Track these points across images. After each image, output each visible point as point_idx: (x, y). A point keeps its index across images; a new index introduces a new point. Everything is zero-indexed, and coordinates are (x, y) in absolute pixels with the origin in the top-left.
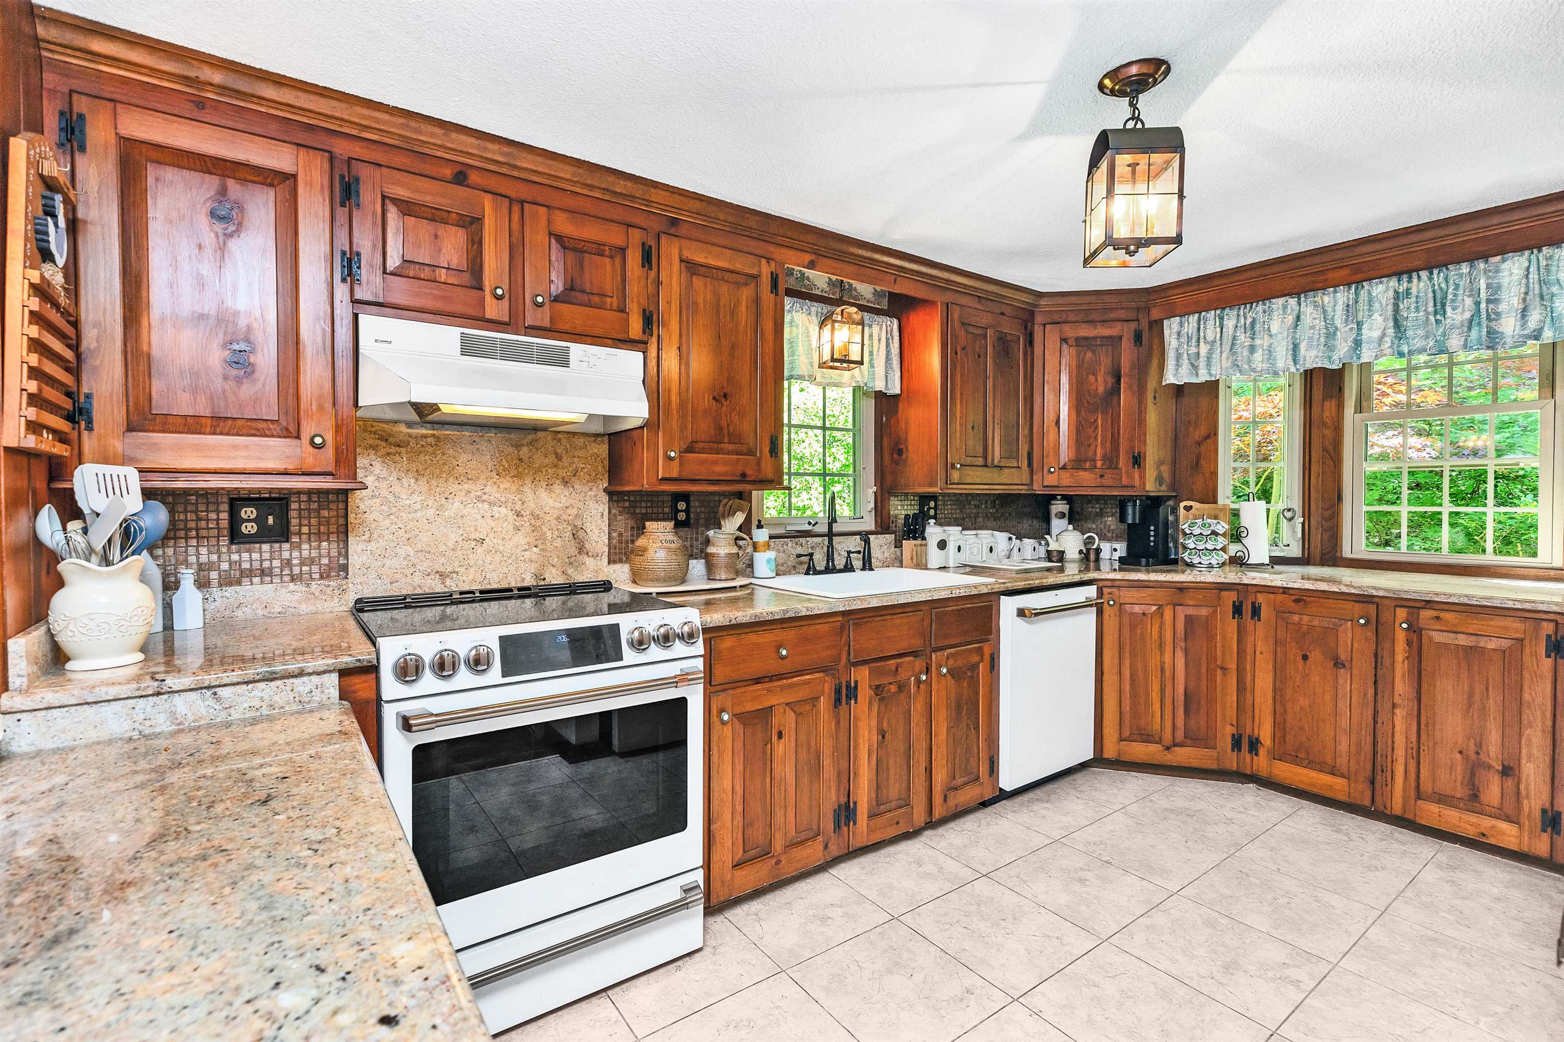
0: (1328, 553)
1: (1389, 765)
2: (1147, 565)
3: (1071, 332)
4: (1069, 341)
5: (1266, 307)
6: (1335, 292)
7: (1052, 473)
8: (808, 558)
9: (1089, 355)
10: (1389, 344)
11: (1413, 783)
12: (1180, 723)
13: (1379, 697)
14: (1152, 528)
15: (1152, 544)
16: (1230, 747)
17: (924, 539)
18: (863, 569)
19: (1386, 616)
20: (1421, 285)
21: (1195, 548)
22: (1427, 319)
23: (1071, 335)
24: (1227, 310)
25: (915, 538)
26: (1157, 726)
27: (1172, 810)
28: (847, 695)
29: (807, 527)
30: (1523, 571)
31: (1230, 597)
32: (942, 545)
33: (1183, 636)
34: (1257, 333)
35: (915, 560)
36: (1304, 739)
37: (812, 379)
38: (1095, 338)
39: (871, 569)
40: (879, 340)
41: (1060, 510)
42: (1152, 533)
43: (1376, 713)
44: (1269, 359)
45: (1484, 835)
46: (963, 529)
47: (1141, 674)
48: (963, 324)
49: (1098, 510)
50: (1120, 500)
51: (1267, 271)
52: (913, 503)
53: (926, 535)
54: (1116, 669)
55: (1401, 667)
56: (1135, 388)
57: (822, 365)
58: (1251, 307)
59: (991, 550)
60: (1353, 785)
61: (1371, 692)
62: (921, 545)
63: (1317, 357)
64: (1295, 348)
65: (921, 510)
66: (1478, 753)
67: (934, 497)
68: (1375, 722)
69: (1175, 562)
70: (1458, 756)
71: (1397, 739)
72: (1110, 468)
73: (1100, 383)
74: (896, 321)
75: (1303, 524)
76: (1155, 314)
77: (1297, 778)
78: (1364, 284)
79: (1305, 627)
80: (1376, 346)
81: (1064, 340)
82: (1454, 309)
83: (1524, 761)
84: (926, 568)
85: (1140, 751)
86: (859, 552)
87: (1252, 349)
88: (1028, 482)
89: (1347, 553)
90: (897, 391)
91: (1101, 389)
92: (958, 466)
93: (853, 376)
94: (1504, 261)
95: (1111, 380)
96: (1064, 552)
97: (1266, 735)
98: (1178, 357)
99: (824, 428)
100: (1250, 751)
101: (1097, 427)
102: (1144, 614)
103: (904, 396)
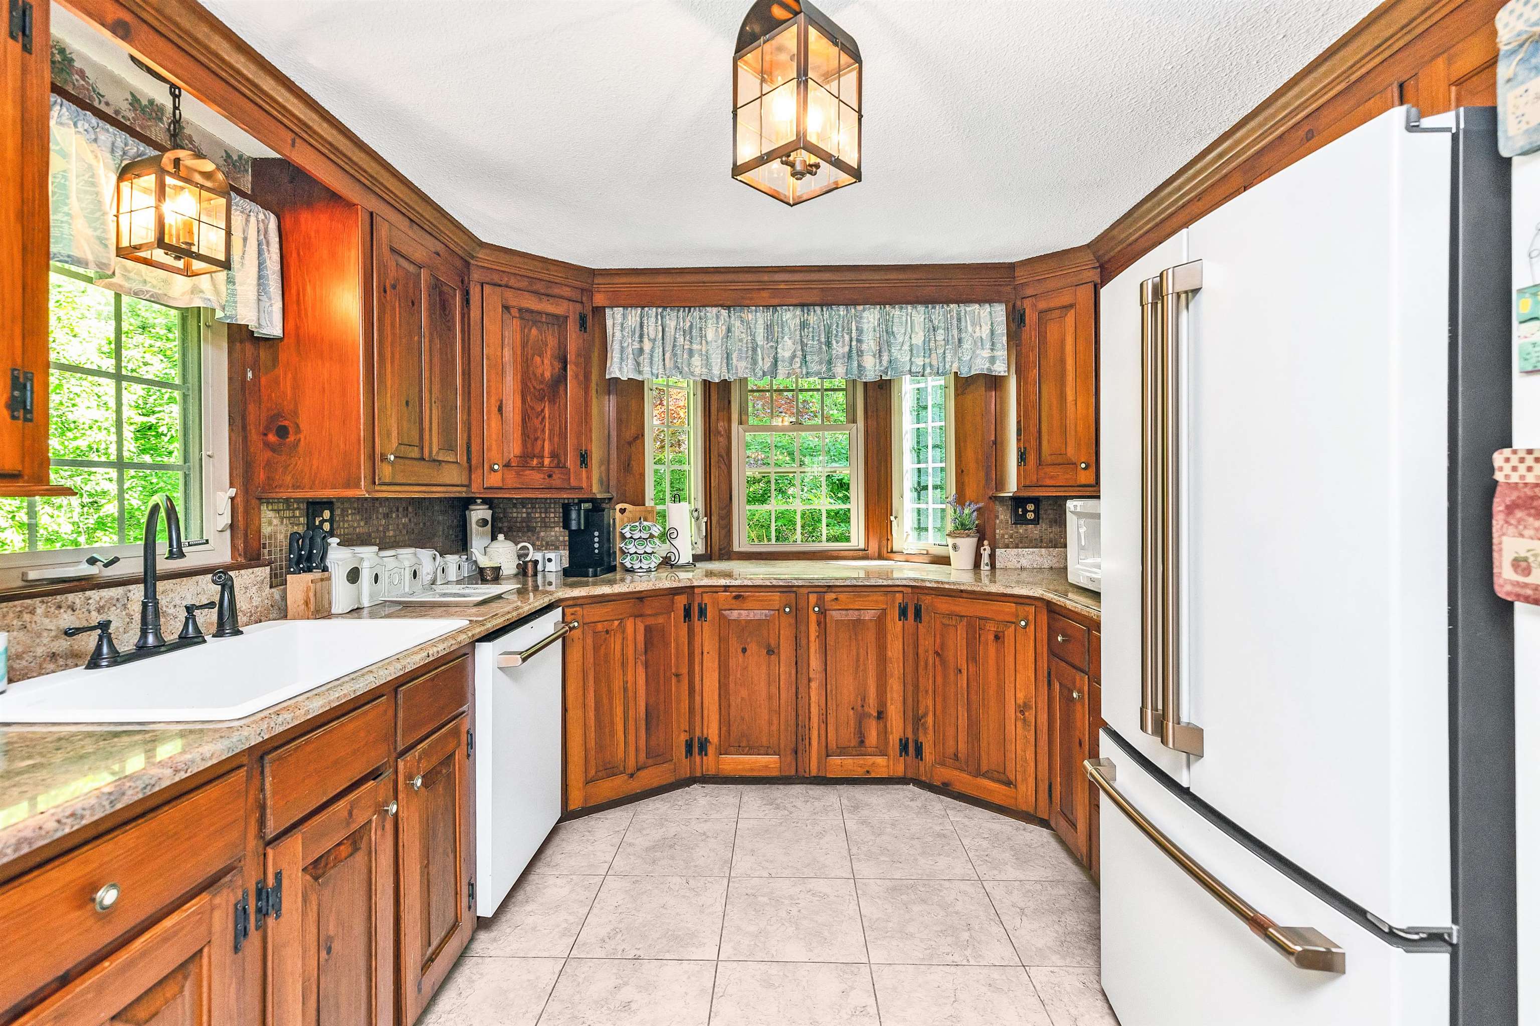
0: (724, 548)
1: (807, 732)
2: (595, 575)
3: (514, 300)
4: (512, 310)
5: (702, 314)
6: (756, 311)
7: (495, 471)
8: (96, 634)
9: (534, 331)
10: (799, 365)
11: (824, 744)
12: (642, 743)
13: (799, 675)
14: (596, 534)
15: (597, 551)
16: (684, 753)
17: (325, 569)
18: (220, 633)
19: (802, 603)
20: (815, 317)
21: (636, 553)
22: (821, 348)
23: (514, 304)
24: (668, 310)
25: (309, 570)
26: (621, 754)
27: (654, 847)
28: (259, 910)
29: (85, 569)
30: (846, 553)
31: (681, 601)
32: (354, 576)
33: (643, 650)
34: (694, 338)
35: (312, 607)
36: (745, 727)
37: (104, 275)
38: (539, 313)
39: (238, 632)
40: (245, 240)
41: (480, 517)
42: (596, 540)
43: (797, 688)
44: (707, 364)
45: (868, 772)
46: (380, 549)
47: (605, 701)
48: (393, 250)
49: (524, 515)
50: (563, 504)
51: (706, 278)
52: (297, 513)
53: (328, 563)
54: (581, 700)
55: (814, 647)
56: (581, 378)
57: (126, 253)
58: (689, 311)
59: (415, 574)
60: (783, 759)
61: (794, 672)
62: (322, 580)
63: (747, 368)
64: (728, 357)
65: (310, 526)
66: (863, 706)
67: (329, 504)
68: (797, 698)
69: (613, 569)
70: (851, 712)
71: (812, 709)
72: (557, 466)
73: (546, 368)
74: (273, 220)
75: (706, 523)
76: (599, 299)
77: (740, 767)
78: (778, 308)
79: (743, 622)
80: (788, 365)
81: (506, 308)
82: (837, 342)
83: (889, 704)
84: (329, 616)
85: (607, 788)
86: (211, 605)
87: (691, 353)
88: (466, 482)
89: (736, 548)
90: (276, 330)
91: (548, 375)
92: (392, 458)
93: (196, 290)
94: (864, 310)
95: (558, 365)
96: (500, 568)
97: (713, 732)
98: (622, 349)
99: (118, 377)
100: (700, 753)
101: (544, 417)
102: (607, 632)
103: (291, 341)
